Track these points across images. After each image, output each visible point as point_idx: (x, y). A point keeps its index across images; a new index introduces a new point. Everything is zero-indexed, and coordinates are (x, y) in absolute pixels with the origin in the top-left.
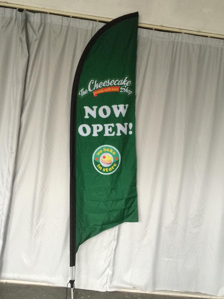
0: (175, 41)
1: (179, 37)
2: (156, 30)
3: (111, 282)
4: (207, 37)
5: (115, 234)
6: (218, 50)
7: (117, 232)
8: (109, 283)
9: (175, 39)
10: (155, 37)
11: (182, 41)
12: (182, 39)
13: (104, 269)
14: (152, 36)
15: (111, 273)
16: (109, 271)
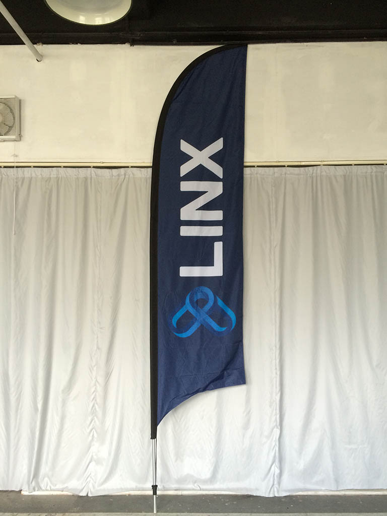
0: (314, 174)
1: (317, 170)
2: (288, 166)
3: (279, 483)
4: (351, 165)
5: (276, 418)
6: (366, 178)
7: (278, 416)
8: (276, 486)
9: (313, 173)
10: (288, 174)
11: (322, 174)
12: (321, 172)
13: (269, 467)
14: (285, 174)
15: (277, 471)
16: (275, 470)
